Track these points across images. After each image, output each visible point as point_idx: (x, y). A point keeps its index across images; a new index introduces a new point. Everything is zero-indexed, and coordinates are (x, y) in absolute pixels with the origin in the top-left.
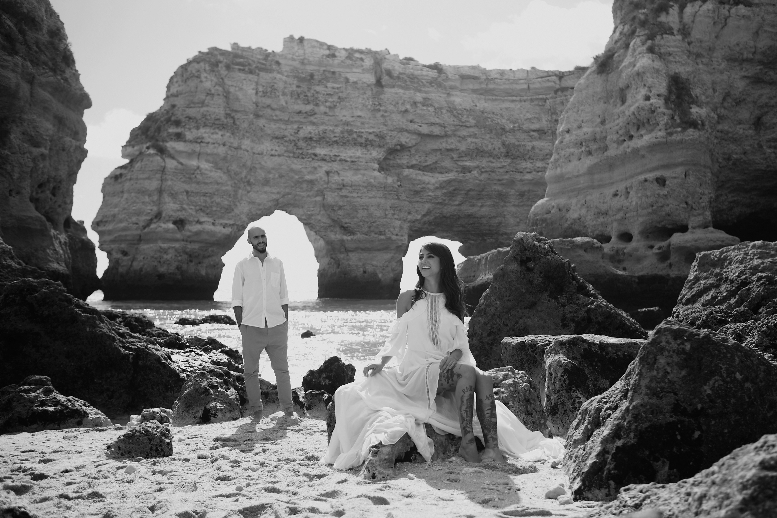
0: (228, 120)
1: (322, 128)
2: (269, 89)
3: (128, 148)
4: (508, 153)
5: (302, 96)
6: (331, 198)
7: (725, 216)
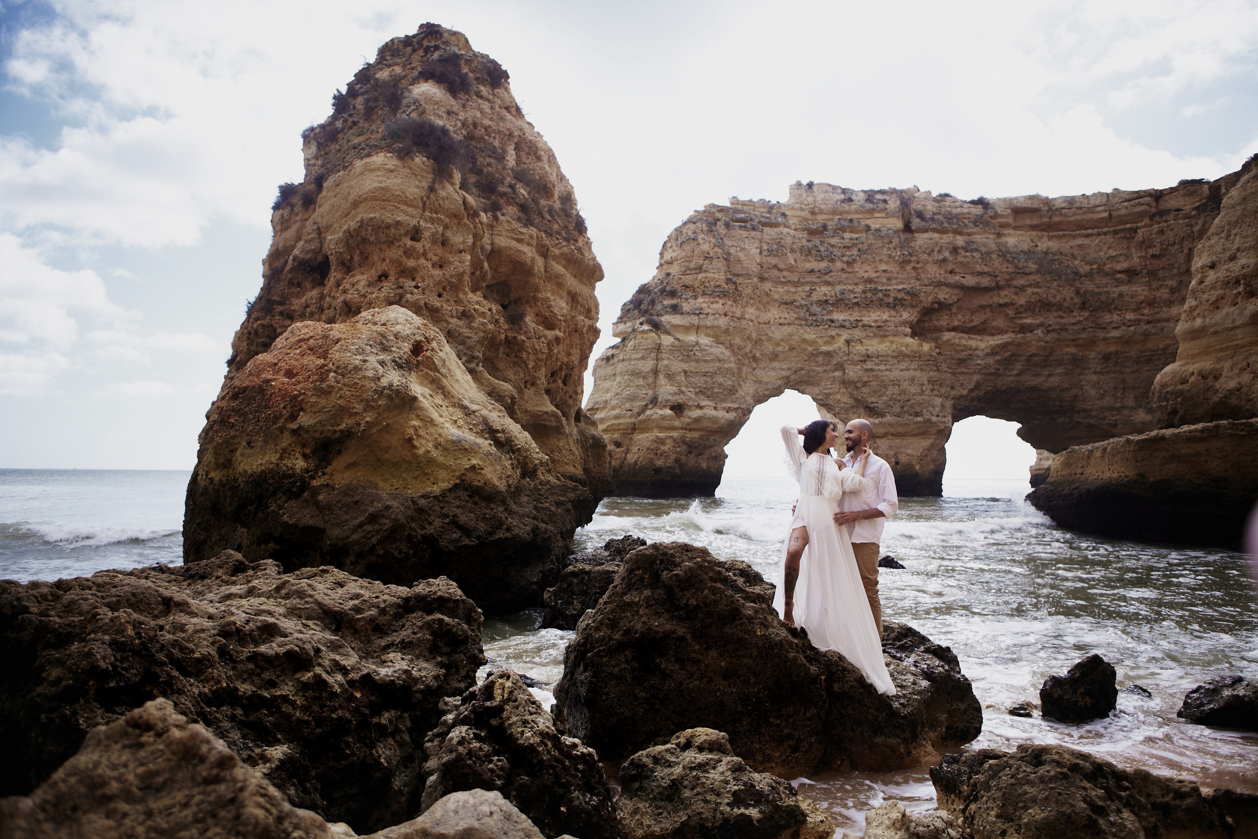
0: (729, 286)
1: (839, 288)
2: (775, 247)
3: (619, 325)
4: (1084, 303)
5: (813, 252)
6: (852, 372)
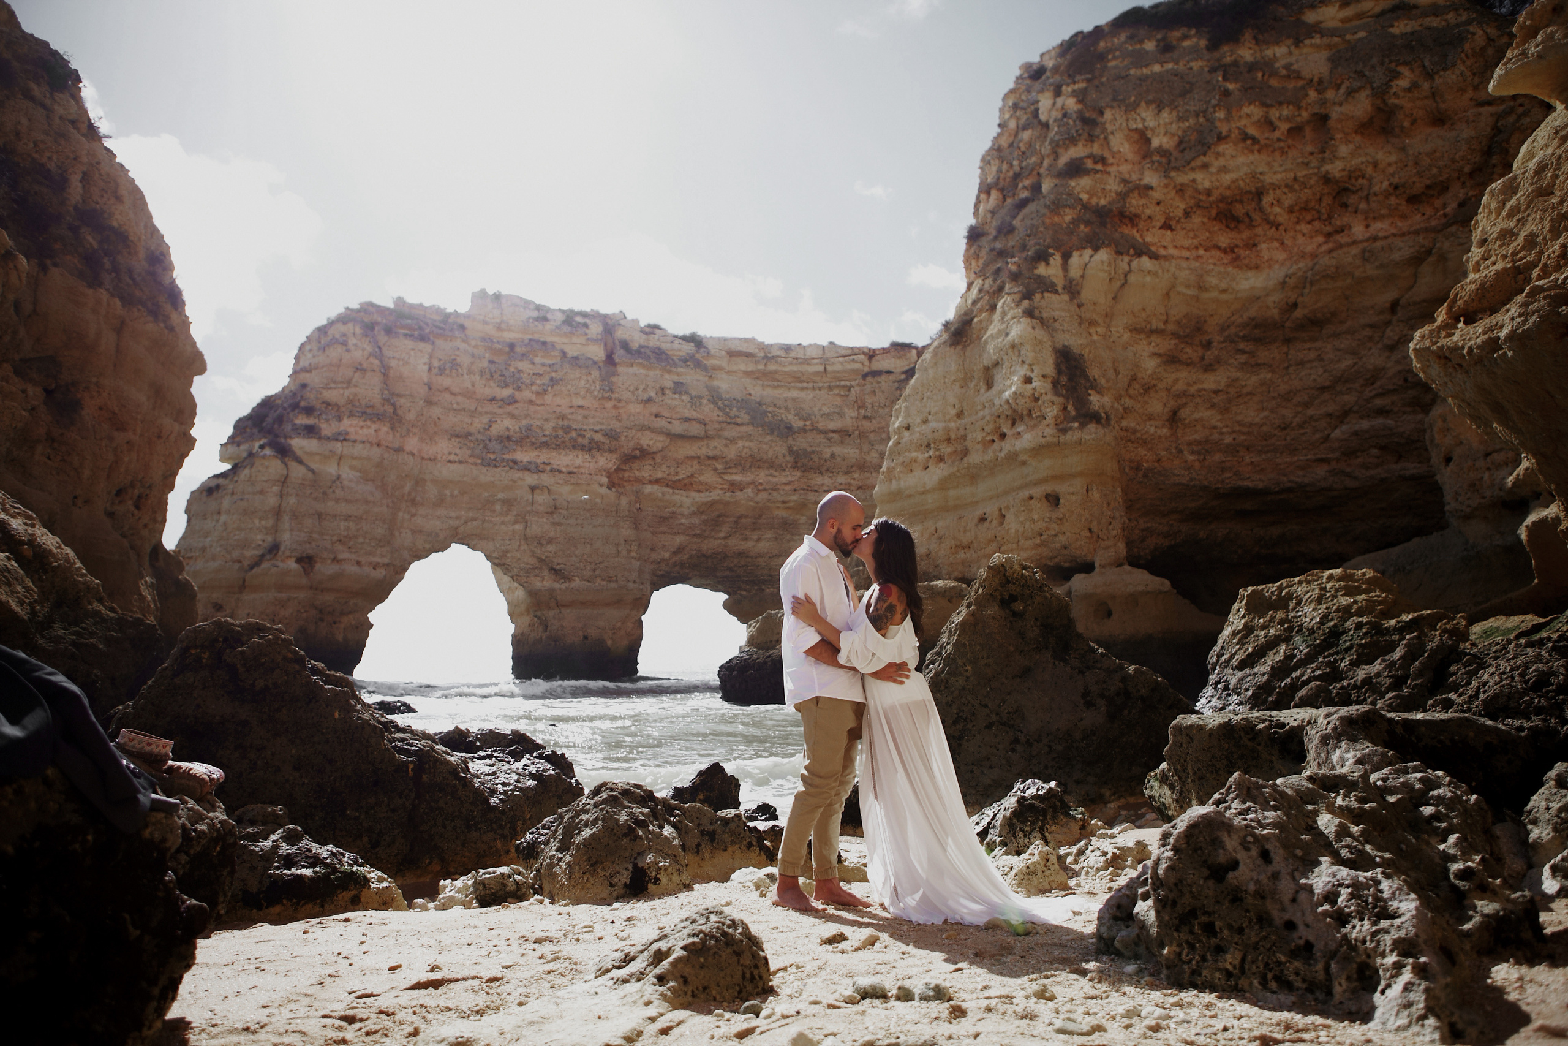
0: (386, 407)
2: (448, 365)
3: (229, 446)
5: (496, 376)
6: (537, 526)
7: (1136, 550)
